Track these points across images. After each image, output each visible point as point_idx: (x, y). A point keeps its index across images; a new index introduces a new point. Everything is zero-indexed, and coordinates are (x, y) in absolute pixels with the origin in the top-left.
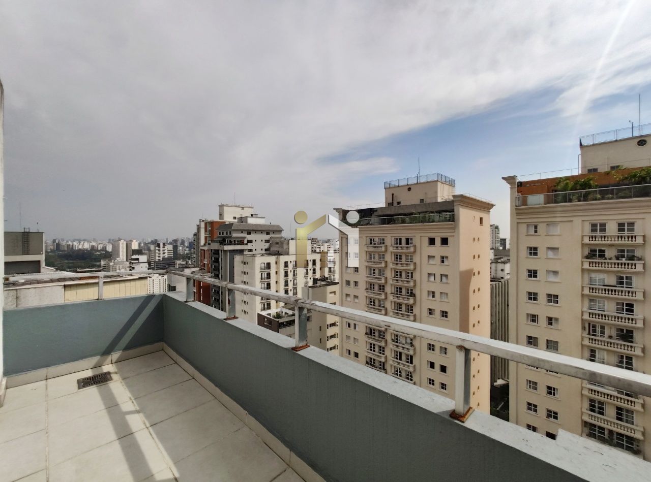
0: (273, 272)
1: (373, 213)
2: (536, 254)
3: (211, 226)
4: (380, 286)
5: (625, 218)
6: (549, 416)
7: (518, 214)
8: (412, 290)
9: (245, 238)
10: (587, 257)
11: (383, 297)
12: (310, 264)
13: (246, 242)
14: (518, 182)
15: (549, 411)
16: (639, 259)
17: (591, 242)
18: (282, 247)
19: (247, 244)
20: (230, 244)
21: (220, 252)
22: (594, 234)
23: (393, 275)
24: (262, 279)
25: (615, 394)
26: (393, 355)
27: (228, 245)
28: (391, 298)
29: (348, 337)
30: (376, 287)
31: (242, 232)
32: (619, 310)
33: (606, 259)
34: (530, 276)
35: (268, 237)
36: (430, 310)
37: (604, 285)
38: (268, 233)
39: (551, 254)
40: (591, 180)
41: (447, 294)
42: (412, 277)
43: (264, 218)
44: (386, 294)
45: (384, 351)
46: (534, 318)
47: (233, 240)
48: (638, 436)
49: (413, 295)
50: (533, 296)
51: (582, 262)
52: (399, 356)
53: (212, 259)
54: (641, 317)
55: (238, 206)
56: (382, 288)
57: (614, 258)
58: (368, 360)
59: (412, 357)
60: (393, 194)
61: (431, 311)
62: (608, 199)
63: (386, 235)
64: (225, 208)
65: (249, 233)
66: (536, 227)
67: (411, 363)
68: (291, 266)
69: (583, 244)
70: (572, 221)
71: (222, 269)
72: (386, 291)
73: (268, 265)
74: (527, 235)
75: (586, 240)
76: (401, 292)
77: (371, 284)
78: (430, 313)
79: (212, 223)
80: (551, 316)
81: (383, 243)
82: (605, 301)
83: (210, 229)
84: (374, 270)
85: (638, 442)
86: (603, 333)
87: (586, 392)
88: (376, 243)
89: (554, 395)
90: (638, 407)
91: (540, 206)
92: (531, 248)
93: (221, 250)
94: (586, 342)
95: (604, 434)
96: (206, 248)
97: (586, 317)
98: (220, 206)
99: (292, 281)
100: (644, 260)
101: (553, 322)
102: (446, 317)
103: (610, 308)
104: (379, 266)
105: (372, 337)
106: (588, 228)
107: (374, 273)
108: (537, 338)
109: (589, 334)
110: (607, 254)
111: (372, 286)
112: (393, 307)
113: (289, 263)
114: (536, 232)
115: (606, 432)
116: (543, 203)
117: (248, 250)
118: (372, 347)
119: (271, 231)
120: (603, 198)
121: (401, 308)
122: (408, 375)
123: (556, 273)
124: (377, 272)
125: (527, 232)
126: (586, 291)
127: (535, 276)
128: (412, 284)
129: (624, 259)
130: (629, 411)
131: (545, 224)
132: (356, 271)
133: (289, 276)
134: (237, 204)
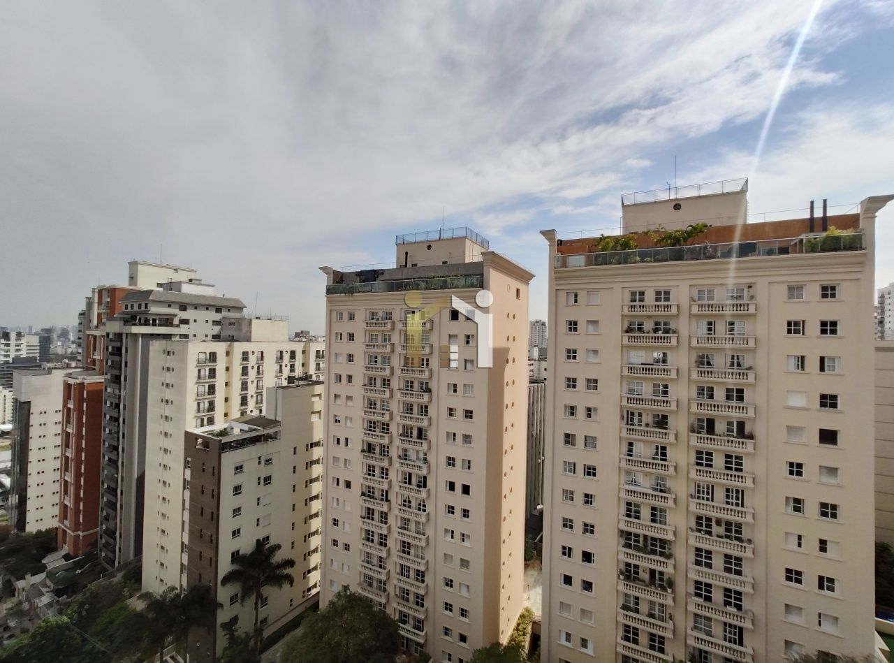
0: (220, 366)
1: (378, 277)
2: (575, 329)
3: (109, 295)
4: (384, 380)
5: (662, 285)
6: (585, 531)
7: (557, 278)
8: (427, 384)
9: (175, 316)
10: (627, 332)
11: (387, 394)
12: (286, 357)
13: (176, 321)
14: (558, 240)
15: (586, 525)
16: (674, 332)
17: (630, 313)
18: (240, 330)
19: (178, 326)
20: (146, 323)
21: (124, 337)
22: (633, 304)
23: (402, 364)
24: (199, 377)
25: (650, 491)
26: (400, 479)
27: (141, 325)
28: (398, 395)
29: (336, 459)
30: (379, 382)
31: (170, 306)
32: (655, 392)
33: (644, 333)
34: (569, 357)
35: (218, 317)
36: (451, 410)
37: (642, 364)
38: (218, 310)
39: (591, 327)
40: (630, 240)
41: (472, 386)
42: (427, 364)
43: (213, 286)
44: (392, 391)
45: (387, 474)
46: (572, 411)
47: (151, 318)
48: (670, 537)
49: (429, 391)
50: (572, 383)
51: (622, 337)
52: (408, 479)
53: (107, 350)
54: (675, 398)
55: (168, 267)
56: (386, 382)
57: (651, 331)
58: (364, 490)
59: (425, 478)
60: (407, 253)
61: (451, 412)
62: (647, 262)
63: (393, 307)
64: (140, 267)
65: (183, 308)
66: (576, 296)
67: (425, 486)
68: (253, 360)
69: (623, 315)
70: (612, 288)
71: (126, 366)
72: (391, 386)
73: (213, 357)
74: (567, 305)
75: (626, 310)
76: (412, 387)
77: (371, 379)
78: (451, 415)
79: (112, 291)
80: (589, 406)
81: (390, 318)
82: (642, 383)
83: (109, 300)
84: (376, 357)
85: (670, 545)
86: (640, 421)
87: (623, 495)
88: (380, 318)
89: (591, 504)
90: (670, 503)
91: (580, 268)
92: (570, 323)
93: (127, 334)
94: (624, 434)
95: (638, 542)
96: (97, 333)
97: (625, 402)
98: (130, 264)
99: (255, 381)
100: (678, 333)
101: (592, 413)
102: (471, 418)
103: (647, 390)
104: (383, 351)
105: (371, 455)
106: (628, 297)
107: (376, 362)
108: (575, 435)
109: (627, 424)
110: (645, 327)
111: (372, 381)
112: (401, 410)
113: (250, 355)
114: (576, 301)
115: (641, 539)
116: (584, 264)
117: (181, 335)
118: (371, 470)
119: (225, 307)
120: (642, 261)
121: (411, 410)
122: (420, 505)
123: (596, 352)
124: (379, 360)
125: (567, 302)
126: (625, 372)
127: (575, 357)
128: (427, 374)
129: (660, 332)
130: (663, 511)
131: (586, 292)
132: (350, 361)
133: (249, 374)
134: (165, 263)
